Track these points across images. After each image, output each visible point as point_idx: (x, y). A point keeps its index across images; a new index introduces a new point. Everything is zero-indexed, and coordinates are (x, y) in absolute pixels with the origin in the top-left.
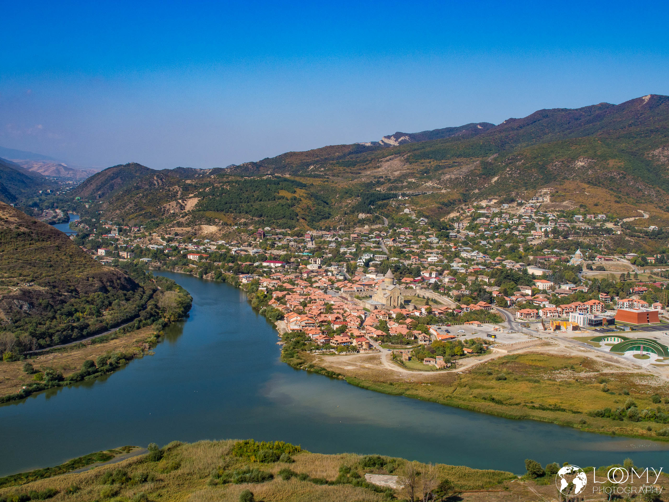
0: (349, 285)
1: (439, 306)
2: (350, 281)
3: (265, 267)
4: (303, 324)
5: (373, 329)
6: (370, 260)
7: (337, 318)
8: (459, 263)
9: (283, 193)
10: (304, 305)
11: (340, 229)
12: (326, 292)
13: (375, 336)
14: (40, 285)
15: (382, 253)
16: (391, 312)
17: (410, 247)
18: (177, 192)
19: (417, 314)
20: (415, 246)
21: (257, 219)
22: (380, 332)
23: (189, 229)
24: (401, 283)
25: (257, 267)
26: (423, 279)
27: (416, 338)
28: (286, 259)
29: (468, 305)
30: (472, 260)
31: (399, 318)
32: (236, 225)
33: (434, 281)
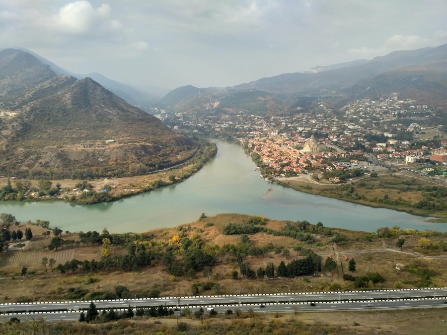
0: (292, 142)
2: (293, 141)
3: (251, 134)
4: (269, 161)
5: (304, 164)
7: (286, 158)
8: (348, 131)
9: (260, 98)
10: (270, 152)
11: (288, 115)
12: (280, 146)
13: (305, 167)
14: (149, 143)
15: (309, 127)
16: (313, 155)
18: (210, 99)
19: (326, 156)
20: (326, 123)
21: (247, 111)
22: (307, 165)
23: (215, 116)
24: (318, 141)
25: (247, 134)
26: (329, 139)
27: (325, 168)
28: (261, 130)
29: (352, 152)
30: (355, 130)
31: (317, 158)
32: (238, 114)
33: (335, 140)
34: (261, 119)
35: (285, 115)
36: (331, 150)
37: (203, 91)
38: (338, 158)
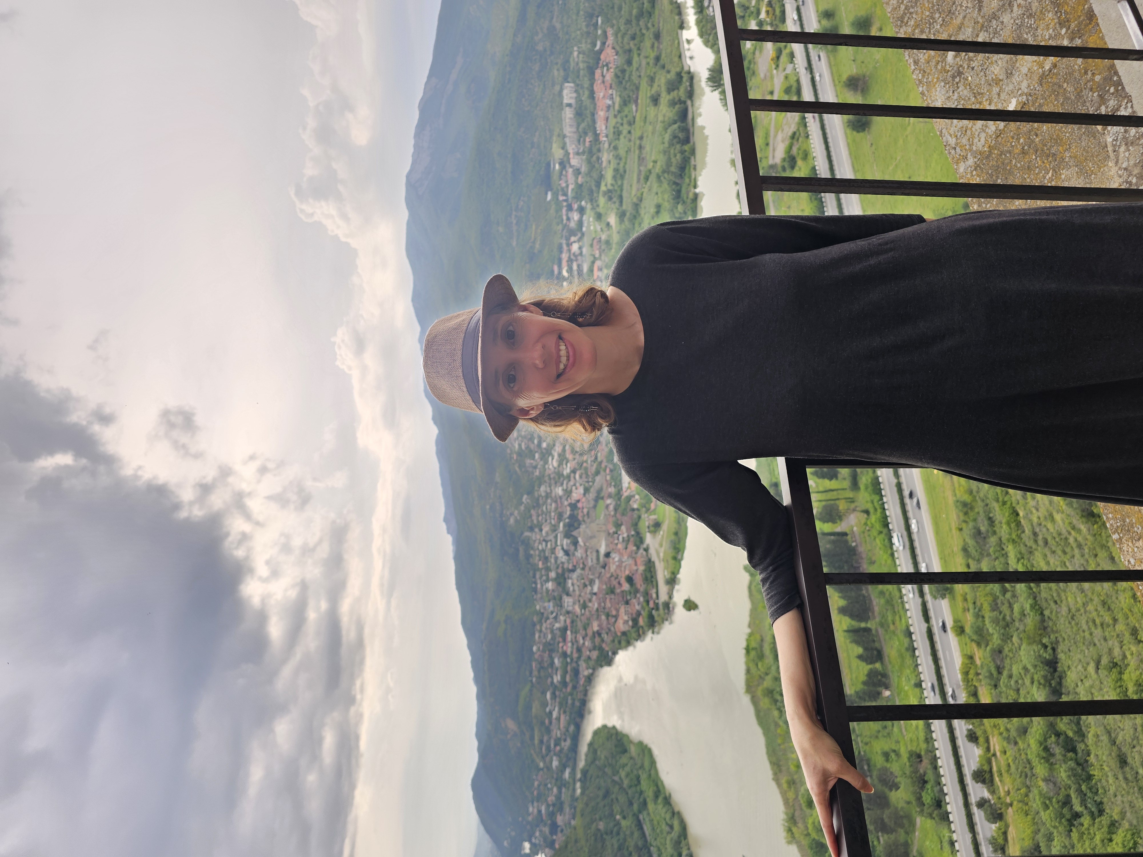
1: (605, 487)
2: (583, 569)
3: (572, 652)
4: (626, 618)
5: (629, 550)
6: (563, 549)
8: (563, 468)
10: (608, 616)
11: (534, 576)
12: (595, 594)
13: (635, 548)
15: (556, 537)
16: (611, 531)
17: (550, 512)
18: (501, 739)
19: (611, 507)
20: (549, 507)
21: (526, 660)
22: (631, 544)
23: (536, 728)
24: (584, 521)
25: (572, 660)
26: (578, 501)
27: (633, 510)
28: (564, 630)
29: (601, 463)
30: (559, 455)
31: (618, 526)
32: (531, 681)
33: (581, 490)
34: (541, 631)
35: (536, 583)
36: (598, 498)
37: (484, 752)
38: (615, 486)
